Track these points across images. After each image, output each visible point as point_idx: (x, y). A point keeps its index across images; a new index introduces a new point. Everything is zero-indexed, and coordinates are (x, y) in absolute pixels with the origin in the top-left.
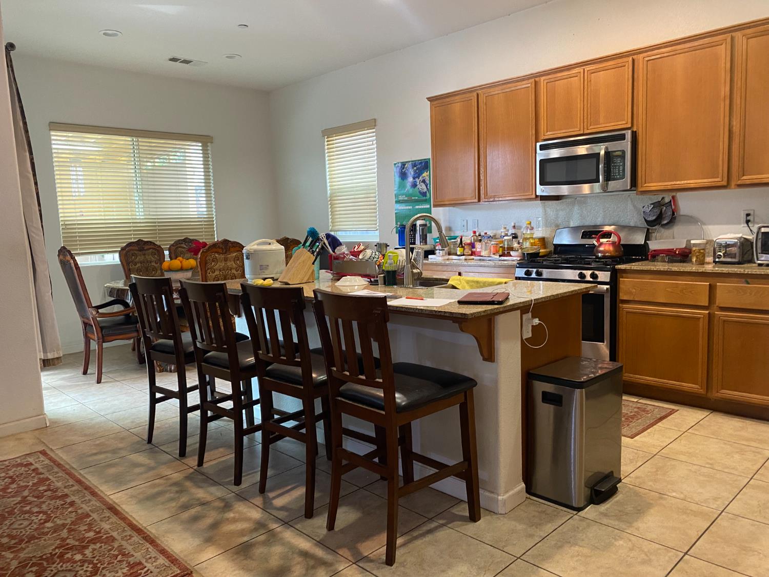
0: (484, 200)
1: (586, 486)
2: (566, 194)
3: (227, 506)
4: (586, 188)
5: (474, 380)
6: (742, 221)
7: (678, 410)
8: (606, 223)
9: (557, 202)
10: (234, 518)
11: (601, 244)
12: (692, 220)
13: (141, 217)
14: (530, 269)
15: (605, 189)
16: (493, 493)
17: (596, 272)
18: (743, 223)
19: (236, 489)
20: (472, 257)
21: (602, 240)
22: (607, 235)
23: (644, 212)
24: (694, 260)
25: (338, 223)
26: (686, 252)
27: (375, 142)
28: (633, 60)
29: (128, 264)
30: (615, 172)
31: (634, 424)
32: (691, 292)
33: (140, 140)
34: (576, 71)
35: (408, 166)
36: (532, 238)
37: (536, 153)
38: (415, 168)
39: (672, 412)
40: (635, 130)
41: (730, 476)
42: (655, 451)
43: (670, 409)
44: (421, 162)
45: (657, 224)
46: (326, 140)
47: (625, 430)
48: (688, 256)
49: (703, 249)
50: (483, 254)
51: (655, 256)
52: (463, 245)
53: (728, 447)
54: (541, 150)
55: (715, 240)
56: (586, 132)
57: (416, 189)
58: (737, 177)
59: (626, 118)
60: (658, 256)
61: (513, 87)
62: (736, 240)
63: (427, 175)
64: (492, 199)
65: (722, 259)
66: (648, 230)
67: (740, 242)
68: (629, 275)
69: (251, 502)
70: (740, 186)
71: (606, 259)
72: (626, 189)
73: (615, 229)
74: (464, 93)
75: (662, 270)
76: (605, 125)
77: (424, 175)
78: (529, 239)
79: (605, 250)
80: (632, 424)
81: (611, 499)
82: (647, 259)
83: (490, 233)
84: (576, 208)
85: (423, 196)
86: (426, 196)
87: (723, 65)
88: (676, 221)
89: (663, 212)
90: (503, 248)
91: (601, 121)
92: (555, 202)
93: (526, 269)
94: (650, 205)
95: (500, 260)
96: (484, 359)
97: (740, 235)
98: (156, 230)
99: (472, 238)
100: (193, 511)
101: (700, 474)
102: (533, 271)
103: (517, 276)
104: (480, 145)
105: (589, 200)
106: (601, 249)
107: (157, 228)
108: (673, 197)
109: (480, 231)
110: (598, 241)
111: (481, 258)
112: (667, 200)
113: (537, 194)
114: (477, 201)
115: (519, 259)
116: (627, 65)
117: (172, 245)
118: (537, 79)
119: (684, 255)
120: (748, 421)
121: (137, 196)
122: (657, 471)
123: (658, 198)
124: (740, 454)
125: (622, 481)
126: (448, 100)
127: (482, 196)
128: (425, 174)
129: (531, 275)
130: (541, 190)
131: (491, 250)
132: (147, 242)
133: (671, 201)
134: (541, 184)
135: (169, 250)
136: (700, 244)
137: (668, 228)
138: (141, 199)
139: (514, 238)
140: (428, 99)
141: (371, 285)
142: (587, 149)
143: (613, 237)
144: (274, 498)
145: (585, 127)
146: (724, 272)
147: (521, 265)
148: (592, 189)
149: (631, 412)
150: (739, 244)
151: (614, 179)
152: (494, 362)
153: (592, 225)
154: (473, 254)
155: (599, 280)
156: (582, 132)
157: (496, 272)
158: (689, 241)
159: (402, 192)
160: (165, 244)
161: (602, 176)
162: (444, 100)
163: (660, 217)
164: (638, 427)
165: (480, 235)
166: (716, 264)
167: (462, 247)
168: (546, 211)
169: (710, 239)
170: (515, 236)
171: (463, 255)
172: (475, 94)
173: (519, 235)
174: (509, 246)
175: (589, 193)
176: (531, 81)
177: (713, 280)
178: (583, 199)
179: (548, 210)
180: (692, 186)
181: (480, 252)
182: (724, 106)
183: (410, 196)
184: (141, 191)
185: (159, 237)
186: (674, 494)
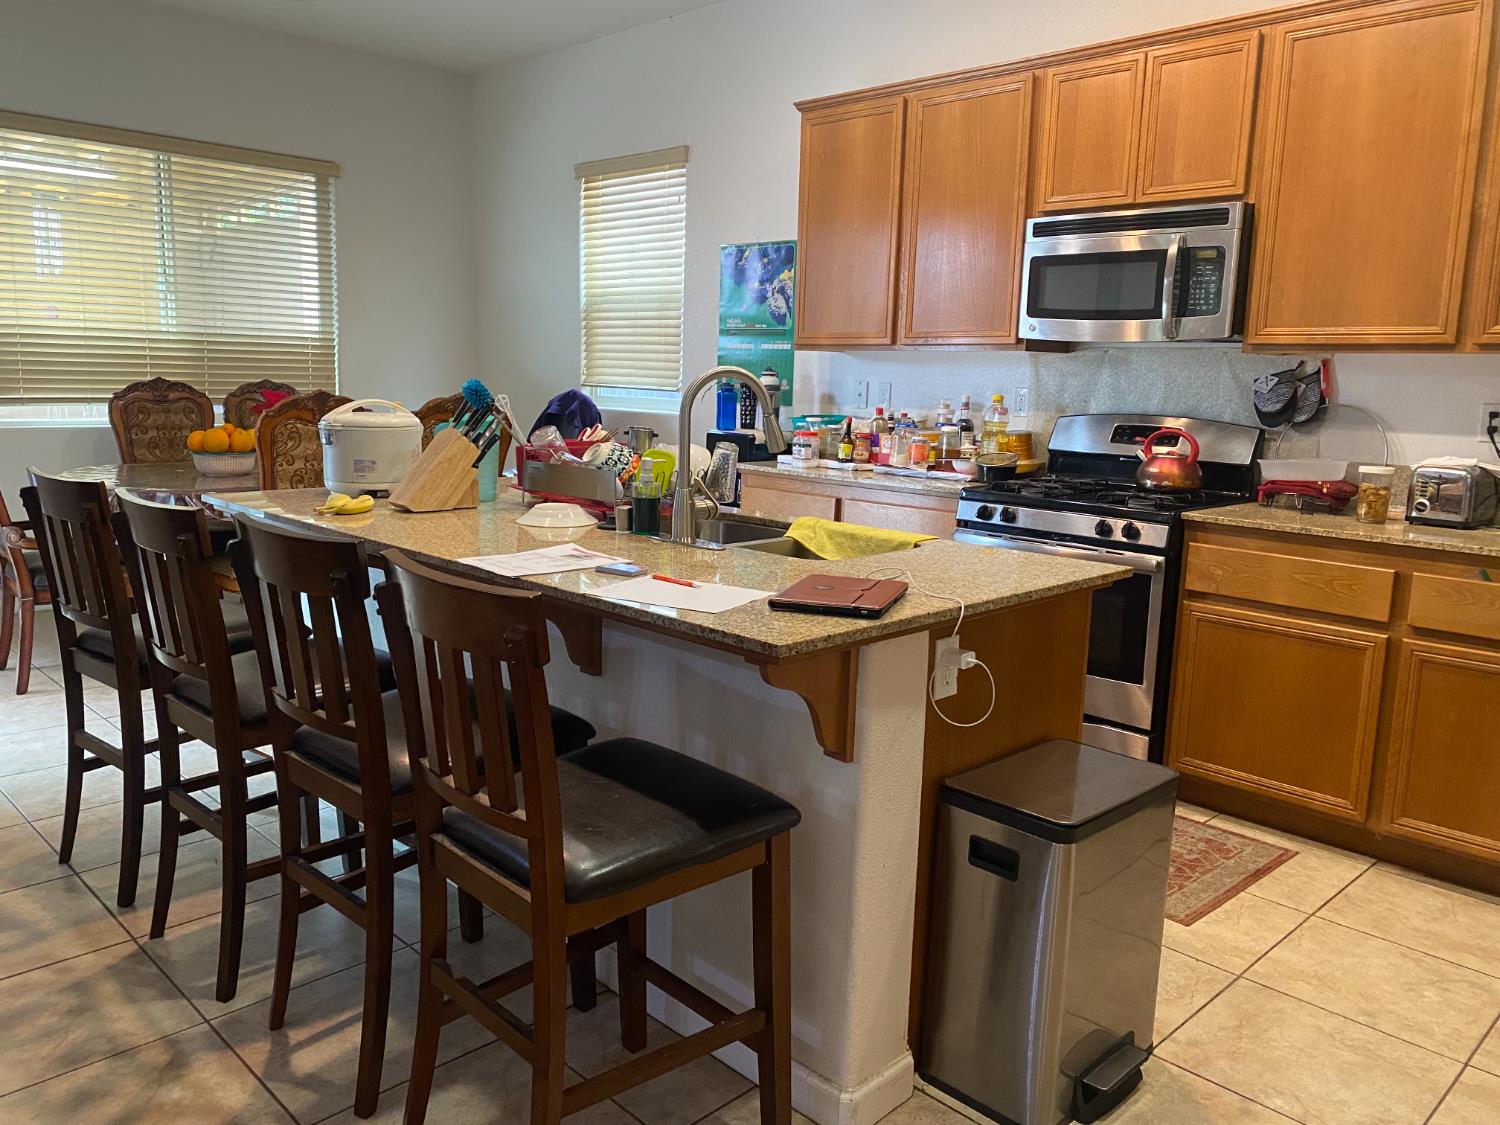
0: (904, 341)
1: (1062, 1072)
2: (1087, 339)
3: (176, 1064)
4: (1132, 329)
5: (796, 809)
6: (1479, 430)
7: (1297, 853)
8: (1168, 412)
9: (1065, 355)
10: (177, 1104)
11: (1154, 459)
12: (1363, 417)
13: (171, 330)
14: (989, 505)
15: (1171, 334)
16: (827, 1080)
17: (1138, 524)
18: (1482, 434)
19: (215, 1010)
20: (870, 466)
21: (1156, 449)
22: (1171, 438)
23: (1256, 392)
24: (1362, 510)
25: (600, 370)
26: (1346, 491)
27: (683, 197)
28: (1262, 38)
29: (128, 429)
30: (1197, 295)
31: (1195, 884)
32: (1350, 586)
33: (173, 159)
34: (1130, 58)
35: (752, 254)
36: (1003, 433)
37: (1024, 241)
38: (766, 260)
39: (1284, 857)
40: (1251, 202)
41: (1418, 1056)
42: (1238, 965)
43: (1281, 848)
44: (777, 246)
45: (1285, 421)
46: (583, 186)
47: (1173, 902)
48: (1347, 500)
49: (1385, 489)
50: (893, 461)
51: (1273, 493)
52: (853, 437)
53: (1411, 965)
54: (1036, 234)
55: (1413, 467)
56: (1141, 200)
57: (765, 306)
58: (1482, 326)
59: (1233, 172)
60: (1278, 493)
61: (984, 88)
62: (1464, 473)
63: (790, 278)
64: (924, 339)
65: (1426, 514)
66: (1262, 432)
67: (1472, 478)
68: (1212, 536)
69: (238, 1056)
70: (1485, 347)
71: (1163, 493)
72: (1220, 336)
73: (1187, 426)
74: (876, 97)
75: (1288, 530)
76: (1185, 186)
77: (782, 276)
78: (995, 434)
79: (1160, 472)
80: (1191, 886)
81: (1123, 1108)
82: (1253, 499)
83: (915, 415)
84: (1105, 375)
85: (779, 324)
86: (784, 324)
87: (1471, 58)
88: (1328, 416)
89: (1298, 395)
90: (938, 450)
91: (1176, 178)
92: (1060, 355)
93: (981, 504)
94: (1270, 377)
95: (928, 478)
96: (827, 753)
97: (1472, 462)
98: (202, 359)
99: (875, 424)
100: (83, 1076)
101: (1342, 1043)
102: (995, 509)
103: (962, 518)
104: (904, 215)
105: (1134, 358)
106: (1153, 469)
107: (205, 354)
108: (1325, 363)
109: (892, 409)
110: (1148, 450)
111: (888, 469)
112: (1310, 369)
113: (1020, 336)
114: (889, 342)
115: (969, 478)
116: (1246, 47)
117: (233, 395)
118: (1038, 72)
119: (1339, 499)
120: (1457, 895)
121: (161, 283)
122: (1240, 1026)
123: (1289, 362)
124: (1439, 988)
125: (1156, 1051)
126: (840, 110)
127: (901, 332)
128: (785, 275)
129: (990, 516)
130: (1031, 328)
131: (910, 454)
132: (176, 384)
133: (1319, 370)
134: (1031, 313)
135: (226, 404)
136: (1380, 475)
137: (1307, 433)
138: (172, 288)
139: (964, 429)
140: (800, 106)
141: (599, 528)
142: (1141, 239)
143: (1182, 445)
144: (301, 1045)
145: (1139, 188)
146: (1431, 547)
147: (970, 495)
148: (1144, 332)
149: (1191, 852)
150: (1469, 480)
151: (1194, 314)
152: (852, 760)
153: (1137, 412)
154: (873, 458)
155: (1142, 541)
156: (1130, 201)
157: (917, 504)
158: (1354, 466)
159: (736, 311)
160: (218, 393)
161: (1167, 302)
162: (831, 111)
163: (1291, 406)
164: (1203, 895)
165: (891, 419)
166: (1411, 523)
167: (851, 442)
168: (1038, 375)
169: (1402, 464)
170: (967, 427)
171: (851, 461)
172: (899, 101)
173: (976, 423)
174: (950, 448)
175: (1138, 340)
176: (1023, 76)
177: (1404, 565)
178: (1121, 353)
179: (1043, 372)
180: (1373, 340)
181: (888, 456)
182: (1464, 157)
183: (750, 320)
184: (172, 272)
185: (210, 375)
186: (1278, 1102)
